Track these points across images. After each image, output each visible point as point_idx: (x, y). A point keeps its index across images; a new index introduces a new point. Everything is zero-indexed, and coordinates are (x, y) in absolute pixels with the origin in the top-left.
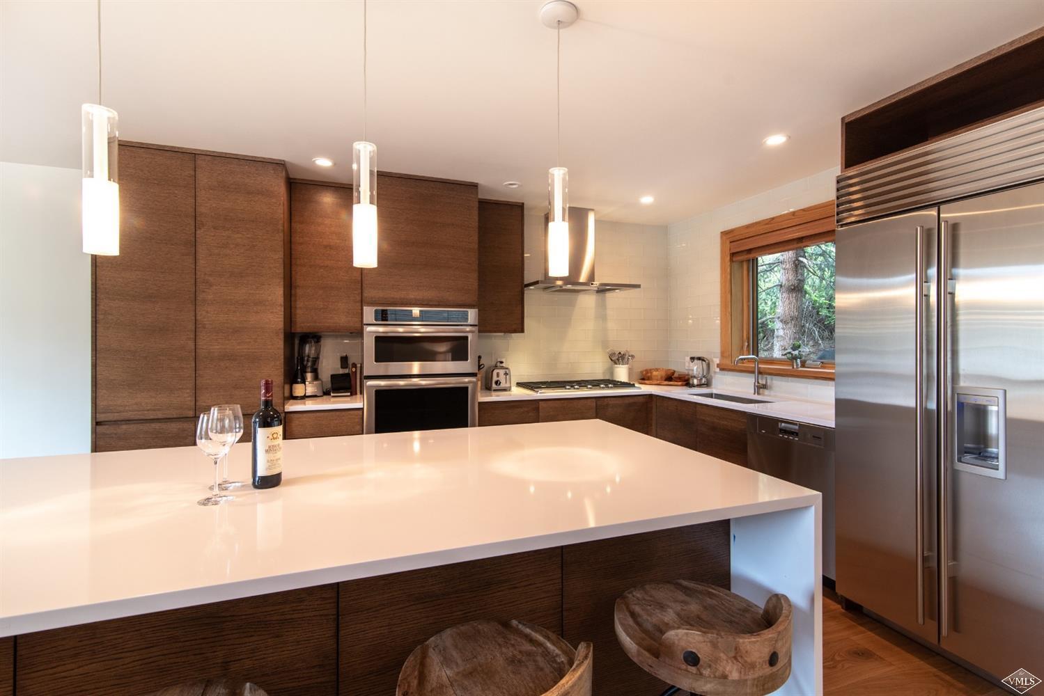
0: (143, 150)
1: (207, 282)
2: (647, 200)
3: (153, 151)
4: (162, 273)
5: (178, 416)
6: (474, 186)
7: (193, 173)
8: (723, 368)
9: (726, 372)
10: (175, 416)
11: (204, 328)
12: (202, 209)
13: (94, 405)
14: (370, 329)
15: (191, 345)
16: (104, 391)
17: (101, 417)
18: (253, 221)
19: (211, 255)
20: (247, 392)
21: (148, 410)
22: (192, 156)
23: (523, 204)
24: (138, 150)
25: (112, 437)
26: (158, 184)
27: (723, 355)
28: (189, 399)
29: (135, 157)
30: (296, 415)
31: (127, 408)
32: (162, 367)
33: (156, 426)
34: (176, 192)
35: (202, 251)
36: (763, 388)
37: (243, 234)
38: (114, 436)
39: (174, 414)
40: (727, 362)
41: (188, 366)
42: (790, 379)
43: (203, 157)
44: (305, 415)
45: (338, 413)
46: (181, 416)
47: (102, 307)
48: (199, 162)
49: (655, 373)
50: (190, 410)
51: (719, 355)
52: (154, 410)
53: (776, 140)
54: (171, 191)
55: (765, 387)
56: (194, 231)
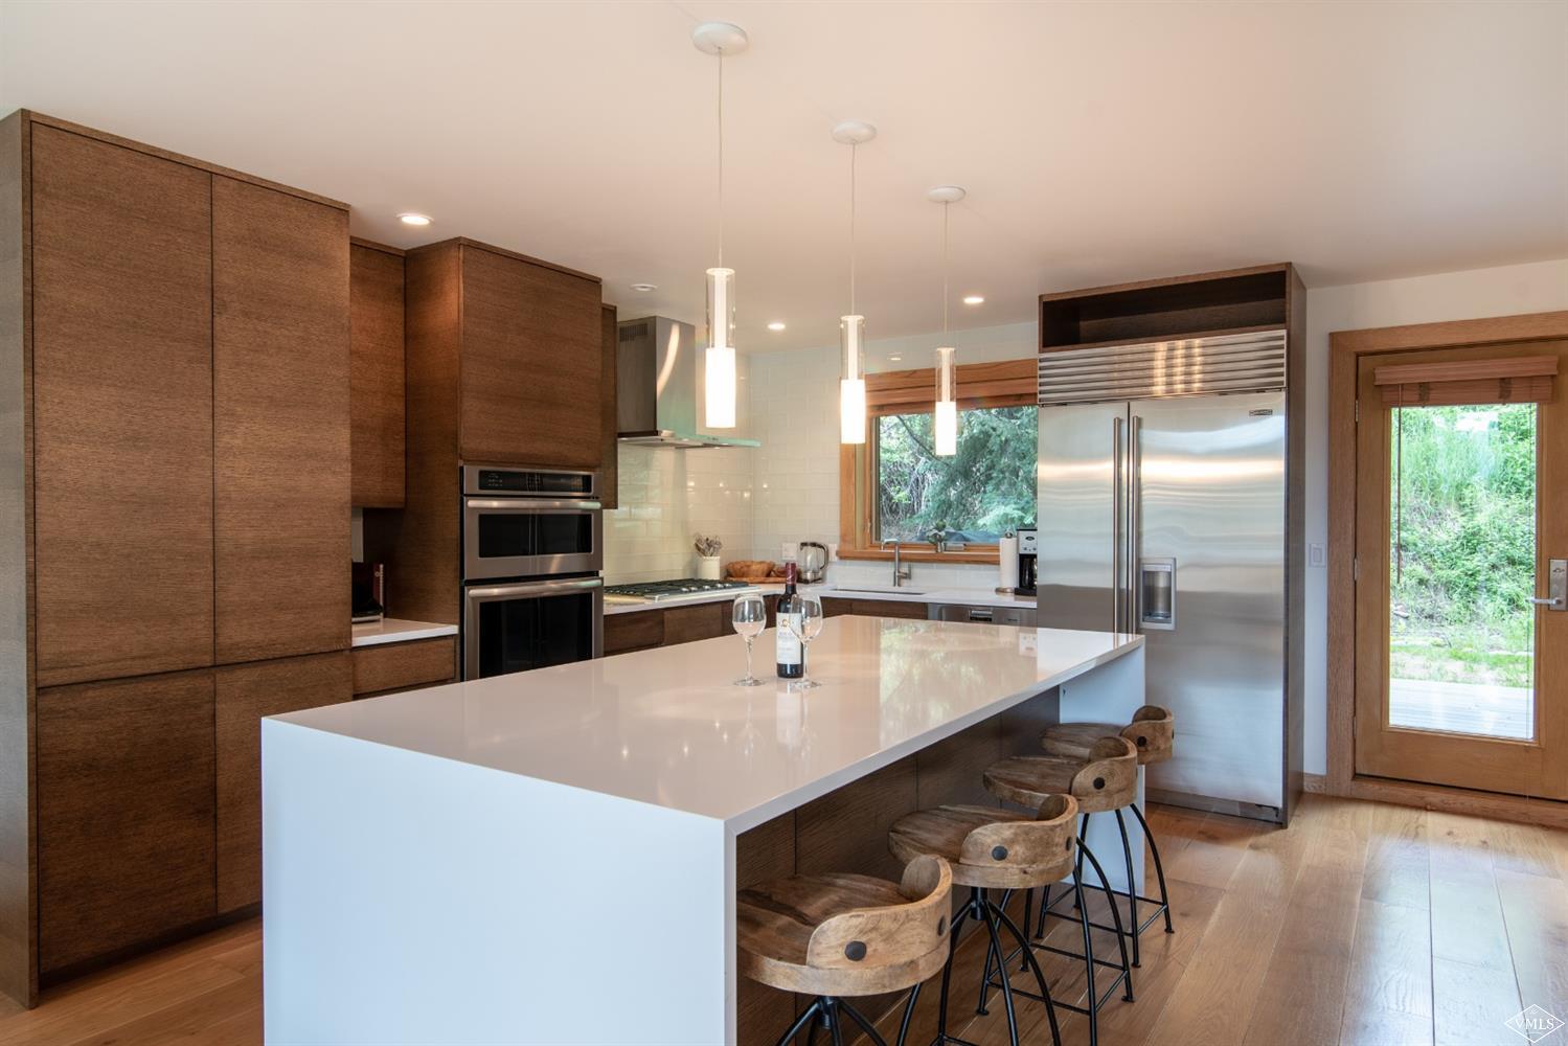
0: (120, 151)
1: (232, 415)
2: (777, 326)
3: (138, 157)
4: (156, 392)
5: (186, 666)
6: (594, 283)
7: (207, 207)
8: (843, 556)
9: (848, 562)
10: (181, 667)
11: (229, 498)
12: (223, 279)
13: (32, 654)
14: (472, 503)
15: (206, 528)
16: (53, 626)
17: (47, 678)
18: (304, 308)
19: (238, 364)
20: (297, 616)
21: (133, 658)
22: (208, 176)
23: (615, 307)
24: (111, 149)
25: (68, 717)
26: (147, 221)
27: (844, 538)
28: (205, 632)
29: (106, 163)
30: (363, 653)
31: (95, 657)
32: (158, 575)
33: (148, 687)
34: (180, 240)
35: (223, 354)
36: (905, 578)
37: (290, 331)
38: (72, 713)
39: (177, 662)
40: (849, 548)
41: (202, 571)
42: (935, 565)
43: (225, 180)
44: (375, 651)
45: (421, 645)
46: (192, 666)
47: (45, 456)
48: (217, 188)
49: (754, 567)
50: (206, 653)
51: (838, 540)
52: (144, 657)
53: (973, 300)
54: (170, 238)
55: (908, 576)
56: (210, 319)
